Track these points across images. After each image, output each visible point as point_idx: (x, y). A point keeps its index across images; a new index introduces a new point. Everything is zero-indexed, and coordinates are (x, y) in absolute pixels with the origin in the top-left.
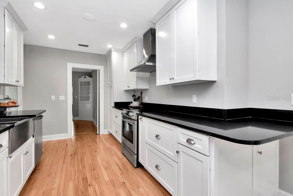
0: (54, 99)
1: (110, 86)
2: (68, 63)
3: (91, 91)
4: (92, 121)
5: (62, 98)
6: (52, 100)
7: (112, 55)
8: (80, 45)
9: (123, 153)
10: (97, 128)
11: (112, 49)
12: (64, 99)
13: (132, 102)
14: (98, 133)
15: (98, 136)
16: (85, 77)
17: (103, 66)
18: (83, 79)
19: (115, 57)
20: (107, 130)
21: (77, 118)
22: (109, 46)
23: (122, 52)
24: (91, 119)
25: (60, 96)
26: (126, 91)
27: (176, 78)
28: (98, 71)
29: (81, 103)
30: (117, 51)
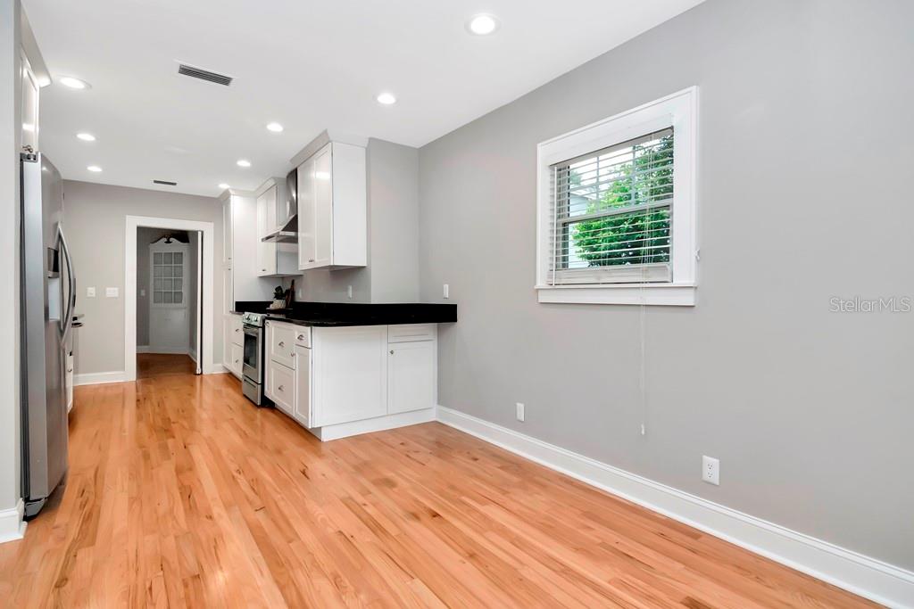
0: (94, 295)
1: (225, 266)
2: (127, 216)
3: (186, 278)
4: (187, 355)
5: (112, 292)
6: (89, 295)
7: (232, 203)
8: (155, 182)
9: (245, 396)
10: (196, 364)
11: (231, 192)
12: (117, 295)
13: (272, 303)
14: (198, 372)
15: (198, 378)
16: (168, 242)
17: (212, 224)
18: (161, 247)
19: (237, 206)
20: (220, 365)
21: (145, 349)
22: (224, 186)
23: (253, 197)
24: (184, 350)
25: (108, 289)
26: (262, 278)
27: (316, 260)
28: (200, 234)
29: (156, 309)
30: (242, 194)
